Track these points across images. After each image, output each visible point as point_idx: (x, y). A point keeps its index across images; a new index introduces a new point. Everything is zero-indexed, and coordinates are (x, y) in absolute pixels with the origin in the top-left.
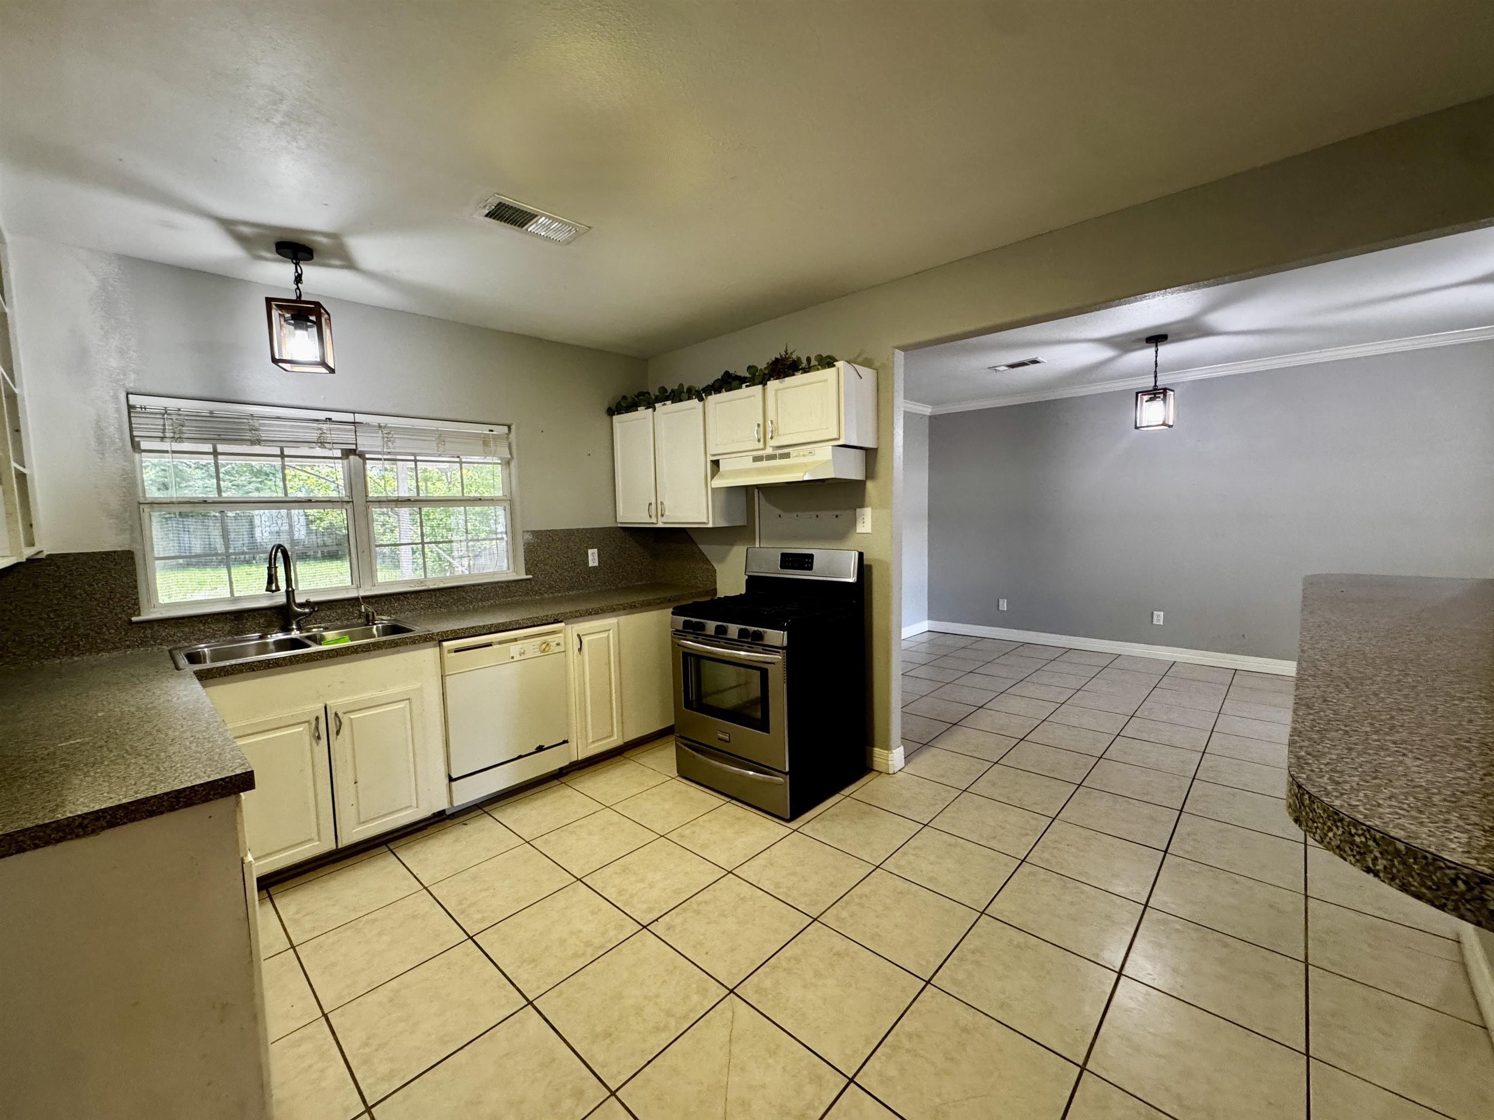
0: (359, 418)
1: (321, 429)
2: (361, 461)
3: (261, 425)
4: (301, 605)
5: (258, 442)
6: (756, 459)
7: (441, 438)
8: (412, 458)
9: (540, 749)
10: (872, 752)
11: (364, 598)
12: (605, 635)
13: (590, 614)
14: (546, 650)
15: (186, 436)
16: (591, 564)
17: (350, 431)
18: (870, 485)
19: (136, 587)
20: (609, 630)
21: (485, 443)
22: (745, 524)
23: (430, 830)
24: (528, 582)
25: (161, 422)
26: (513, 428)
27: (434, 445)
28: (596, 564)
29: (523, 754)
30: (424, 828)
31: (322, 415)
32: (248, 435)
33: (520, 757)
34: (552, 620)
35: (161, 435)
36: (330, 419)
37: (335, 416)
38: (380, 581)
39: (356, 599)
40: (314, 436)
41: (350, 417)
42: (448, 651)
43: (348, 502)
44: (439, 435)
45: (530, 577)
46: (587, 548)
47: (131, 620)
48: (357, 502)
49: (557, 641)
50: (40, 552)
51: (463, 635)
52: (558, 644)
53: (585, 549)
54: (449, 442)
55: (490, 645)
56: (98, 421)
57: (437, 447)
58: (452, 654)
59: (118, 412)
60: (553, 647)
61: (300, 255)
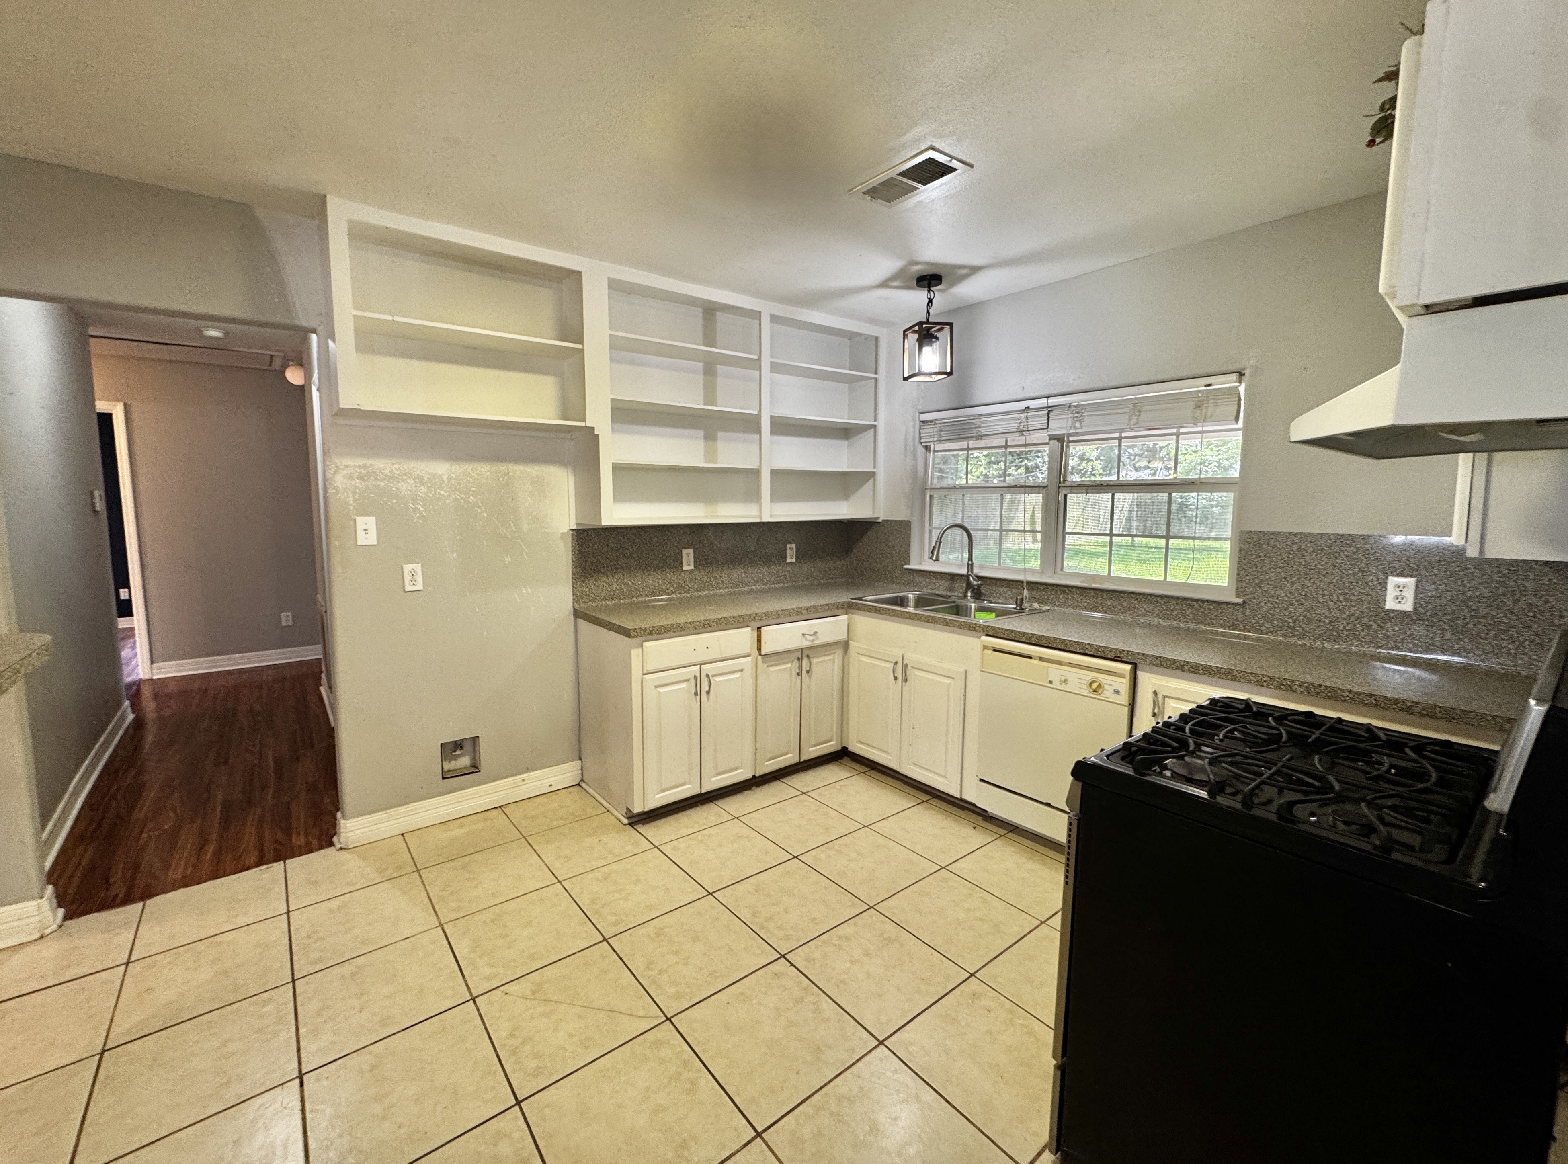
0: (1052, 401)
1: (1019, 418)
2: (1059, 444)
3: (982, 422)
4: (979, 578)
5: (979, 437)
7: (1137, 407)
8: (1117, 435)
14: (1099, 691)
15: (944, 438)
16: (1391, 604)
17: (1043, 416)
19: (910, 546)
21: (1202, 406)
26: (1248, 374)
27: (1127, 417)
28: (1407, 607)
31: (1022, 405)
32: (974, 433)
33: (1048, 804)
34: (1112, 656)
35: (935, 439)
36: (1028, 408)
37: (1032, 404)
40: (1014, 426)
41: (1043, 402)
42: (985, 647)
43: (1044, 487)
44: (1135, 405)
45: (1240, 601)
46: (1386, 575)
47: (905, 566)
48: (1053, 488)
49: (1116, 687)
50: (878, 518)
51: (1002, 636)
52: (1117, 692)
53: (1381, 576)
54: (1145, 411)
55: (1030, 658)
56: (906, 435)
57: (1130, 420)
58: (990, 652)
59: (914, 426)
60: (1108, 693)
61: (933, 282)
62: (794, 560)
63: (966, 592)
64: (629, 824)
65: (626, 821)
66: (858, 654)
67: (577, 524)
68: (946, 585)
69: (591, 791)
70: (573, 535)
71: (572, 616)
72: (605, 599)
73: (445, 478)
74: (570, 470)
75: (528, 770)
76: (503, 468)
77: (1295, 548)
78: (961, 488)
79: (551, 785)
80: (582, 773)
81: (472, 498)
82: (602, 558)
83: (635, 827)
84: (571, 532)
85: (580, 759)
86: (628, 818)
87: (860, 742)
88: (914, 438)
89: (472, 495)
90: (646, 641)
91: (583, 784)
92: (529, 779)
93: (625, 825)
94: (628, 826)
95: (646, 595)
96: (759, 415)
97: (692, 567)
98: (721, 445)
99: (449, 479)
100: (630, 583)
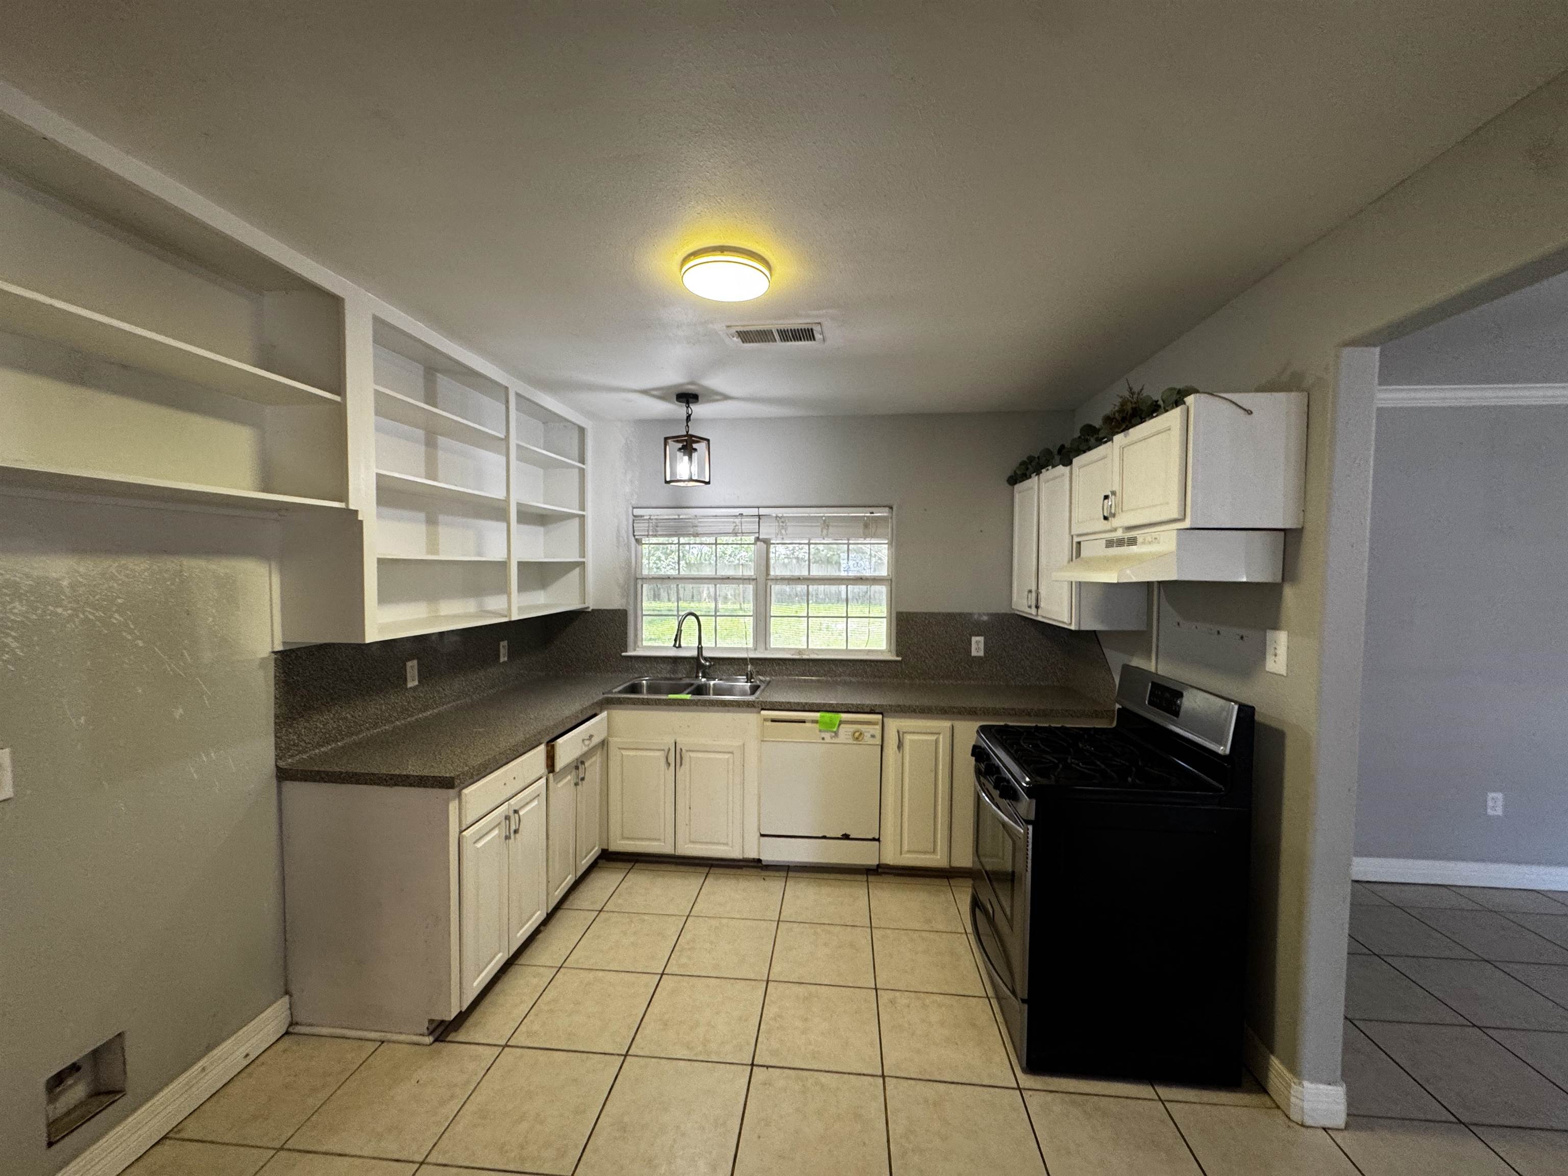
0: (763, 511)
1: (734, 522)
2: (765, 546)
3: (699, 522)
4: (706, 659)
5: (696, 535)
6: (1110, 544)
7: (826, 523)
8: (807, 541)
9: (846, 837)
10: (1267, 1061)
11: (752, 659)
12: (934, 738)
13: (914, 711)
14: (860, 739)
15: (659, 533)
16: (974, 653)
17: (754, 522)
18: (1289, 592)
19: (626, 633)
20: (939, 734)
21: (866, 526)
22: (1145, 629)
23: (744, 871)
24: (899, 664)
25: (647, 525)
26: (895, 508)
27: (818, 530)
28: (981, 654)
29: (828, 836)
30: (740, 867)
31: (737, 511)
32: (691, 531)
33: (824, 837)
34: (868, 710)
35: (646, 533)
36: (741, 514)
37: (745, 511)
38: (772, 646)
39: (745, 659)
40: (730, 528)
41: (755, 511)
42: (765, 720)
43: (753, 579)
44: (824, 521)
45: (899, 659)
46: (971, 636)
47: (623, 654)
48: (761, 580)
49: (872, 732)
50: (588, 608)
51: (780, 708)
52: (873, 736)
53: (969, 637)
54: (833, 526)
55: (804, 722)
56: (618, 527)
57: (822, 532)
58: (769, 723)
59: (627, 520)
60: (867, 738)
61: (690, 400)
62: (506, 659)
63: (698, 673)
64: (436, 1040)
65: (429, 1040)
66: (619, 748)
67: (284, 643)
68: (668, 668)
69: (325, 1031)
70: (276, 660)
71: (274, 781)
72: (319, 745)
73: (65, 583)
74: (274, 565)
75: (210, 1048)
76: (171, 564)
77: (927, 622)
78: (674, 578)
79: (247, 1055)
80: (291, 1014)
81: (116, 616)
82: (315, 687)
83: (449, 1039)
84: (273, 656)
85: (287, 992)
86: (431, 1034)
87: (624, 838)
88: (627, 532)
89: (117, 611)
90: (464, 788)
91: (298, 1029)
92: (212, 1064)
93: (431, 1044)
94: (437, 1044)
95: (368, 729)
96: (507, 500)
97: (416, 683)
98: (443, 531)
99: (72, 586)
100: (349, 716)
